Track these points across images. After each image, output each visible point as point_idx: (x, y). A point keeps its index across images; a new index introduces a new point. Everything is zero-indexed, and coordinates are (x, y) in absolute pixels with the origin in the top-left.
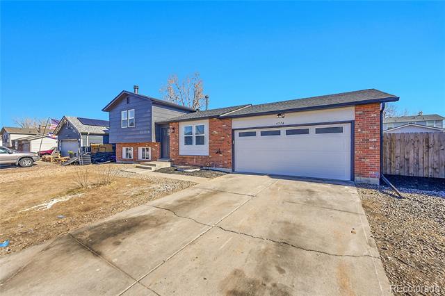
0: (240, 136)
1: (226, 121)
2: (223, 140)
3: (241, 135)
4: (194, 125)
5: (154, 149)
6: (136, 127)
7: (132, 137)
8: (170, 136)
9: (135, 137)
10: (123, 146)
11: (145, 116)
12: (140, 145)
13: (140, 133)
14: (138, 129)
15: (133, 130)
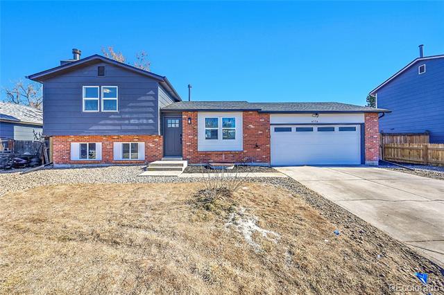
0: (275, 131)
1: (265, 116)
2: (261, 134)
3: (277, 130)
4: (220, 117)
5: (151, 145)
6: (121, 113)
7: (111, 128)
8: (184, 129)
9: (119, 128)
10: (73, 141)
11: (143, 98)
12: (119, 139)
13: (132, 121)
14: (127, 116)
15: (113, 116)
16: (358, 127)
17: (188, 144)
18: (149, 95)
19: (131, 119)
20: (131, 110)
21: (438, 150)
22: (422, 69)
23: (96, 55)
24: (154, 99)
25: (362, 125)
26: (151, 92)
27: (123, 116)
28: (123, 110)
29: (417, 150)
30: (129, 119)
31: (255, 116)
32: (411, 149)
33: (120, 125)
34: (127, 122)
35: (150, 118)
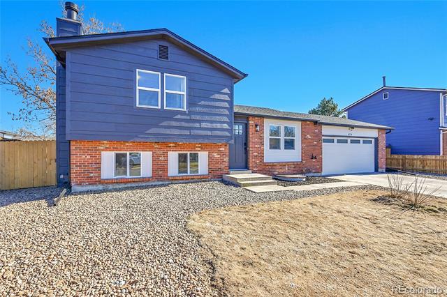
1: (319, 127)
2: (316, 145)
4: (282, 125)
5: (216, 155)
6: (190, 113)
7: (177, 132)
8: (251, 136)
9: (187, 132)
10: (106, 149)
11: (217, 96)
12: (176, 147)
13: (204, 125)
14: (198, 117)
15: (179, 116)
16: (373, 140)
17: (255, 154)
18: (224, 94)
19: (203, 121)
20: (202, 110)
21: (413, 159)
22: (386, 96)
23: (165, 29)
24: (229, 100)
25: (376, 139)
26: (226, 90)
27: (193, 117)
28: (193, 109)
29: (397, 159)
30: (199, 121)
31: (312, 126)
32: (392, 159)
33: (189, 128)
34: (197, 125)
35: (224, 122)
